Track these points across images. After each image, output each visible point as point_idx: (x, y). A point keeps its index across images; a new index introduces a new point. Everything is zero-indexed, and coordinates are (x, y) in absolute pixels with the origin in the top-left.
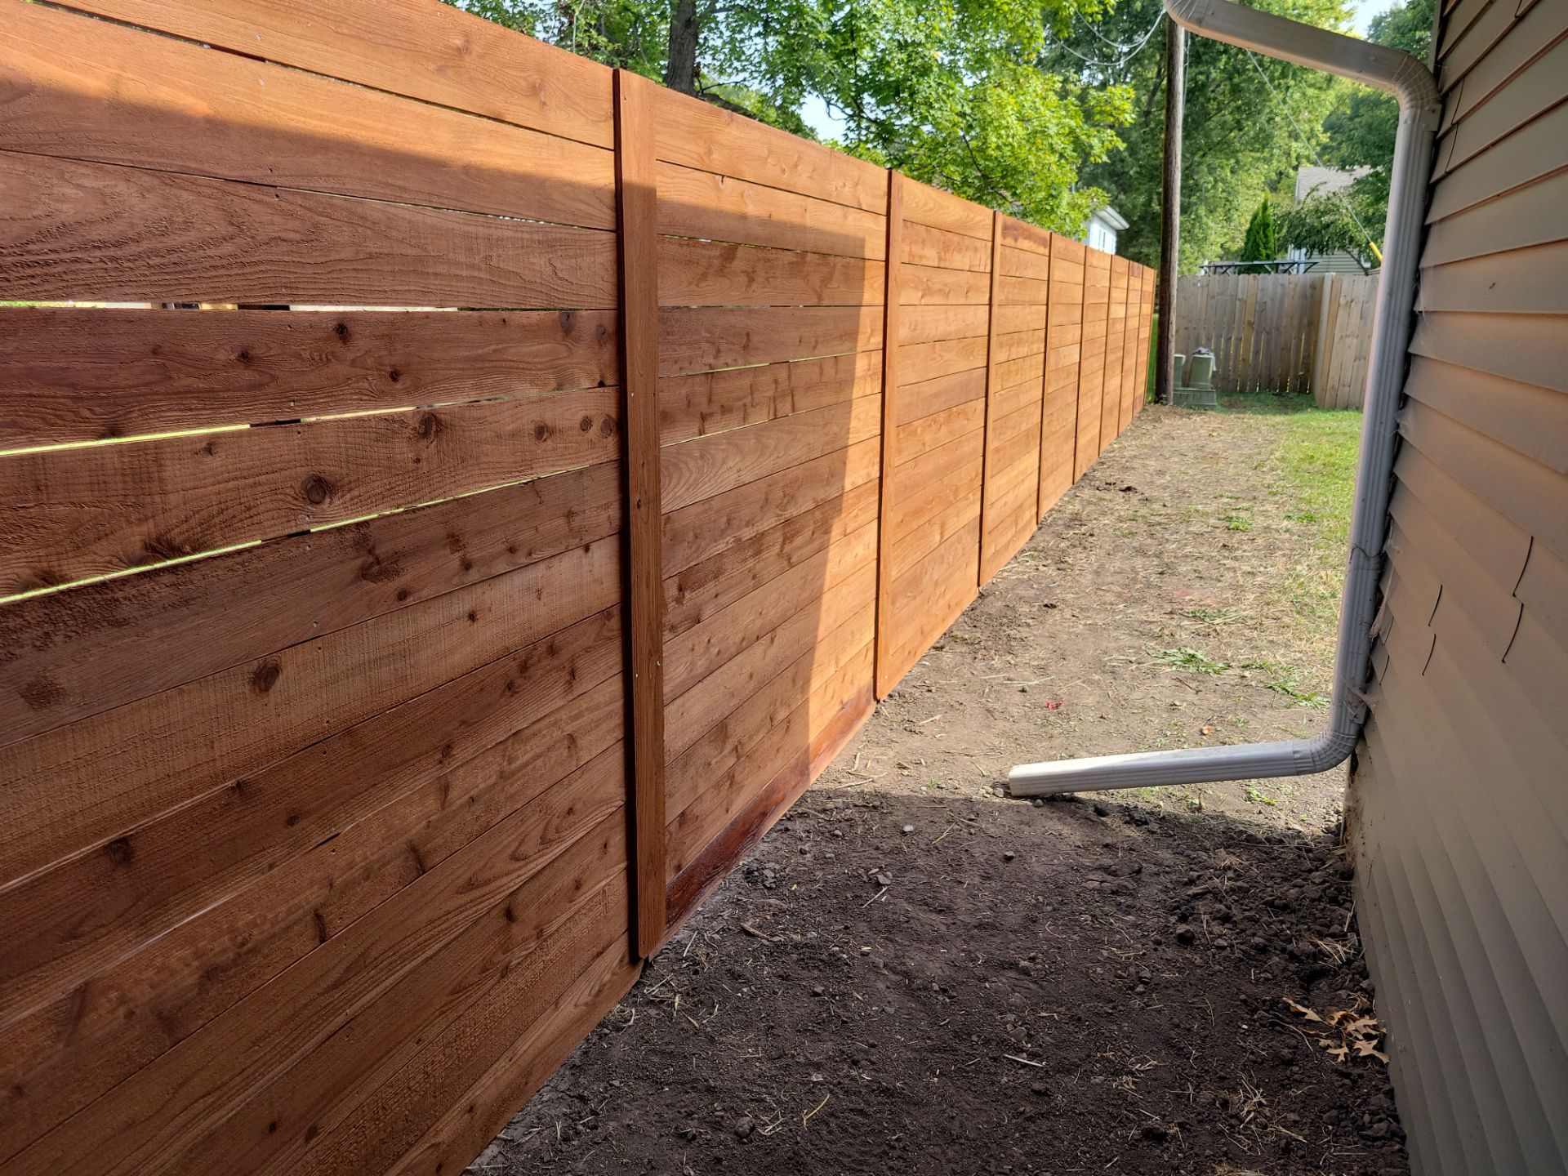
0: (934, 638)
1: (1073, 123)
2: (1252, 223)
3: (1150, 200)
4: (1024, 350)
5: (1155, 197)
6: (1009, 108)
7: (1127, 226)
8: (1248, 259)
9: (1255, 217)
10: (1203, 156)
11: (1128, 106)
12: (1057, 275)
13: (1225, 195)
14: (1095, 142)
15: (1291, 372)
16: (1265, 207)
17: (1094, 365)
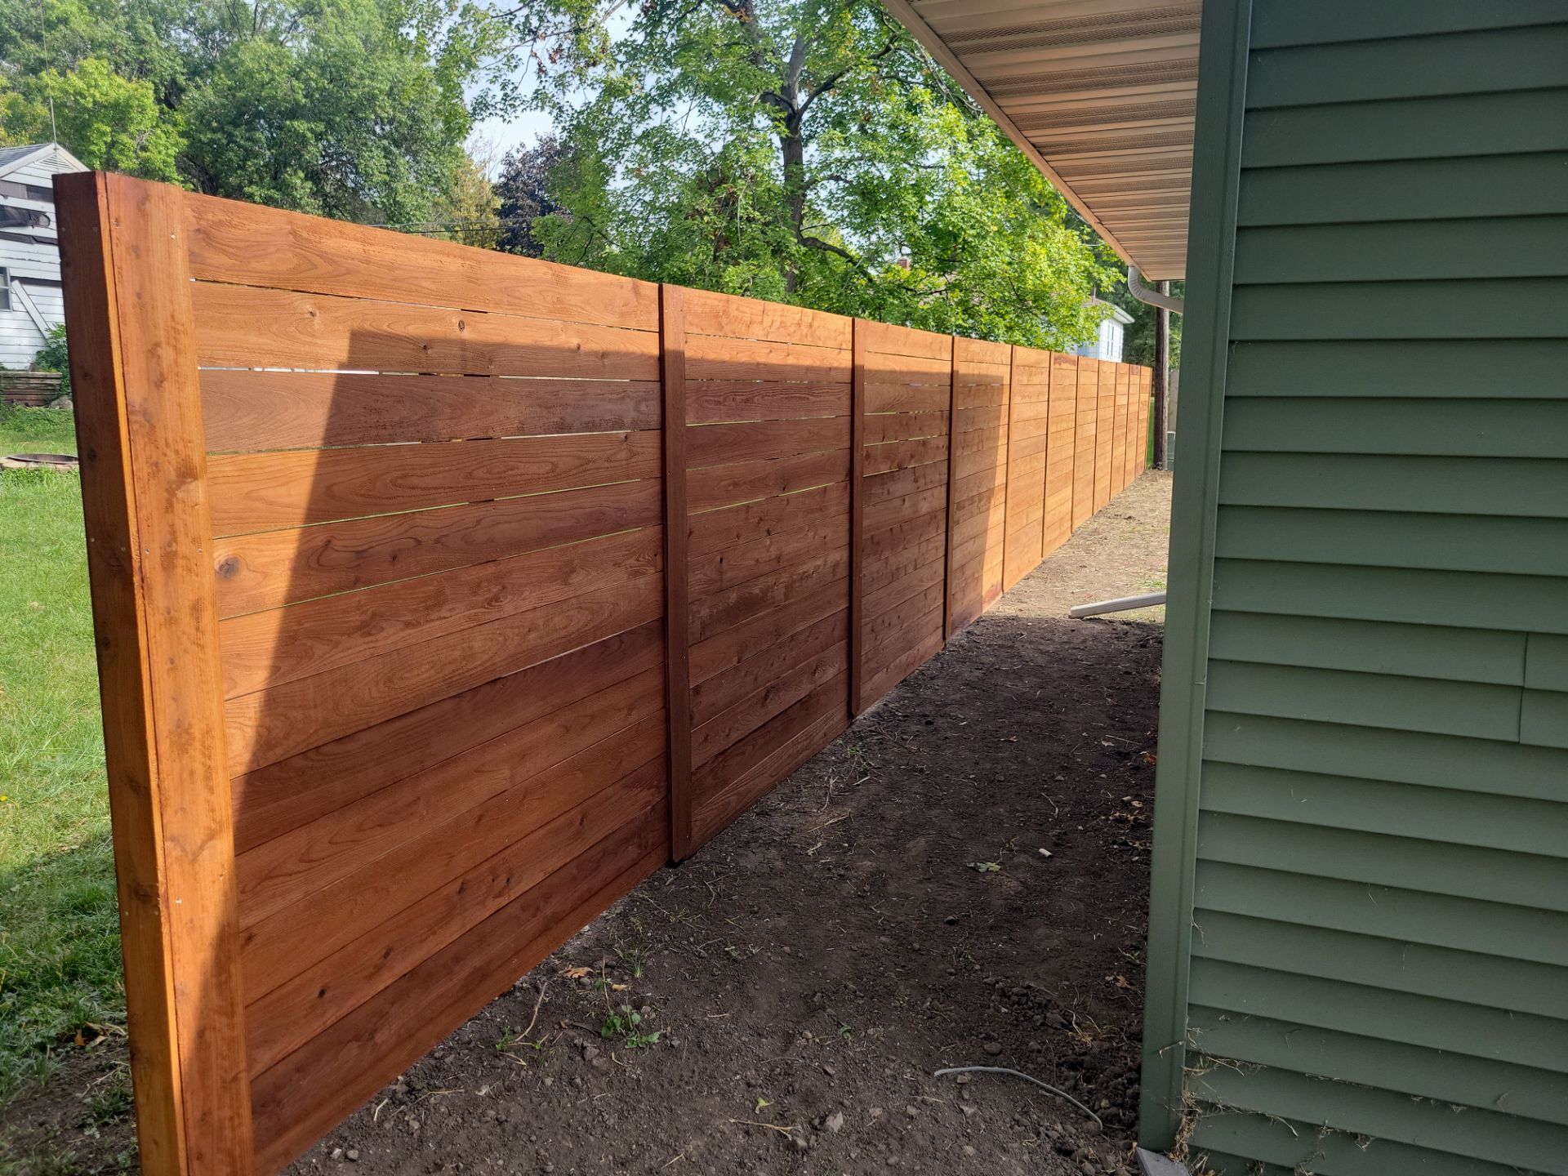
0: (1024, 574)
4: (1064, 426)
6: (1041, 257)
7: (1133, 320)
12: (1081, 381)
17: (1105, 437)
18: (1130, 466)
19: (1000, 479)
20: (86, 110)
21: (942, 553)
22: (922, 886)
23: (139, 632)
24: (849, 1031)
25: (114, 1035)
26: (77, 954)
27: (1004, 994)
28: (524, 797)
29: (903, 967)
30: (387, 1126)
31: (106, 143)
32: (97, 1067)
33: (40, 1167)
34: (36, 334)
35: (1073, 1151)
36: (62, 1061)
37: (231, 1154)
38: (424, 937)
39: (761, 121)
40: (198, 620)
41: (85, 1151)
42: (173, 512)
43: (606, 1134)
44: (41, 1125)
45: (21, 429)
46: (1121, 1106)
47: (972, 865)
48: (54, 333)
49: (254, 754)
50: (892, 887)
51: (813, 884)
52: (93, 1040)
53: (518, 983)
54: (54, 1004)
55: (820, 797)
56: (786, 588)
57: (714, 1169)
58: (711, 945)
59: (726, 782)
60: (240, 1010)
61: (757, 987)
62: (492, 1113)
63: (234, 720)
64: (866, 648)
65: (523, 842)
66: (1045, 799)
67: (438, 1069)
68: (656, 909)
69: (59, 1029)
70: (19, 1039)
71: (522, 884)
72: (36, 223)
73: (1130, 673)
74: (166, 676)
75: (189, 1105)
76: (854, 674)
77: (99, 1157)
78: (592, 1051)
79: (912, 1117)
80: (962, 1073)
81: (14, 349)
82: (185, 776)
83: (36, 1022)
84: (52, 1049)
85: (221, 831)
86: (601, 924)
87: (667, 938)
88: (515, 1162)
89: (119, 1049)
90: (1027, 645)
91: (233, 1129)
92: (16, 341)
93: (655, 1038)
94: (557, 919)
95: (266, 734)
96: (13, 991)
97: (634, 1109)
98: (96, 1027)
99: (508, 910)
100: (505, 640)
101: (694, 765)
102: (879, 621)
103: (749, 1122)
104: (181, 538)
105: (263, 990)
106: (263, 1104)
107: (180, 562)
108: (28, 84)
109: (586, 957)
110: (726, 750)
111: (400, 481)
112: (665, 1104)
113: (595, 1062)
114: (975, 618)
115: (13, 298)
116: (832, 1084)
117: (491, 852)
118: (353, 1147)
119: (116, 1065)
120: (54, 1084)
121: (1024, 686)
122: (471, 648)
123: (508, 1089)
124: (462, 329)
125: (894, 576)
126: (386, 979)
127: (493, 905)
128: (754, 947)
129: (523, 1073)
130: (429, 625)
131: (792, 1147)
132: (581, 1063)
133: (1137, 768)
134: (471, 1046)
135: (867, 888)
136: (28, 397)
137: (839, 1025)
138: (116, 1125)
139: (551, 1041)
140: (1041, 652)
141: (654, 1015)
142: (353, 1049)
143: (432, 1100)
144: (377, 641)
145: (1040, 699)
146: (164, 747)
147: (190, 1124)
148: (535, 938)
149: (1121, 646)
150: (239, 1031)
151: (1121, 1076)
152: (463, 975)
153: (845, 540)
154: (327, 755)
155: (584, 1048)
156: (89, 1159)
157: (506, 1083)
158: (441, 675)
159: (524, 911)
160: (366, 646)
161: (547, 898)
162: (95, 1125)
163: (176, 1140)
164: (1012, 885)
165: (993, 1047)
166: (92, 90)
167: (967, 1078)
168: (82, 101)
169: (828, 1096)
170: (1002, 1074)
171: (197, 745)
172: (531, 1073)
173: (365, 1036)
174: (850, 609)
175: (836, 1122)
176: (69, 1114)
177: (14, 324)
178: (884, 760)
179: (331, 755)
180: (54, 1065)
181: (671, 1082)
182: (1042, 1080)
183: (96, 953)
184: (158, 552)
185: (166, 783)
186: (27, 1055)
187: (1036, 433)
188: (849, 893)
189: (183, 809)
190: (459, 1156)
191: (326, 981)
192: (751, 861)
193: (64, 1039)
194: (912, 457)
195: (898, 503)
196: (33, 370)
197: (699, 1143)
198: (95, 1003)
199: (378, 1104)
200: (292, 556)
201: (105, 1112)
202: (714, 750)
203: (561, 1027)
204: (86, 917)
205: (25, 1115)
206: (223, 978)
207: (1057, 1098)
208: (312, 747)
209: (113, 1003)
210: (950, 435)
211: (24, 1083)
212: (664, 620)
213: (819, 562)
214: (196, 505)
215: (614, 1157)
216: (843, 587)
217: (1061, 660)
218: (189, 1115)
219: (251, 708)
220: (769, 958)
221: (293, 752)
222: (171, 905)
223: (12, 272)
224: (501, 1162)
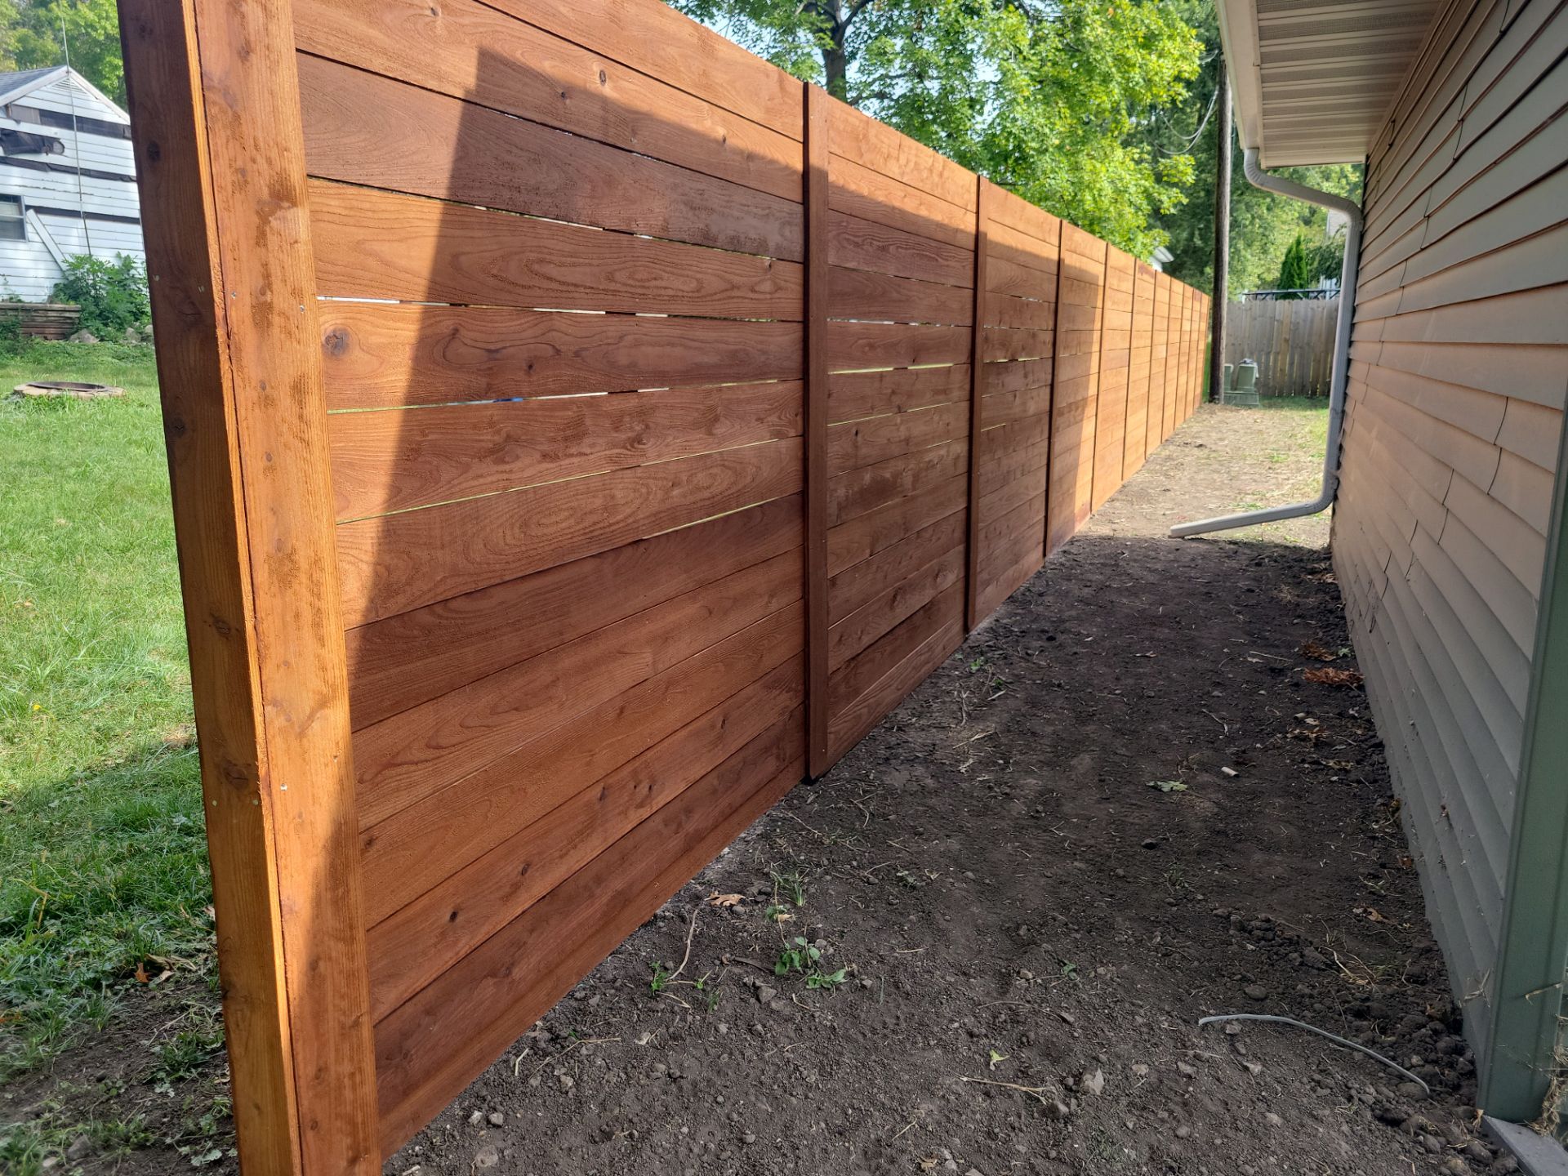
1: (1147, 184)
2: (1287, 256)
3: (1192, 235)
5: (1197, 232)
6: (1102, 175)
7: (1172, 259)
8: (1284, 288)
9: (1289, 251)
10: (1242, 194)
11: (1190, 170)
13: (1261, 230)
14: (1164, 198)
15: (1321, 379)
16: (1298, 243)
17: (1173, 362)
18: (1190, 397)
19: (1092, 390)
20: (96, 42)
21: (1044, 462)
22: (1102, 807)
23: (226, 409)
24: (1074, 970)
25: (183, 969)
26: (130, 877)
27: (1242, 928)
28: (667, 688)
29: (1111, 896)
30: (534, 1082)
31: (118, 77)
32: (165, 1008)
33: (101, 1135)
34: (53, 266)
35: (1404, 1120)
36: (121, 1000)
37: (352, 1122)
38: (564, 851)
39: (803, 35)
40: (301, 404)
41: (157, 1113)
42: (265, 245)
43: (810, 1095)
44: (100, 1080)
45: (40, 362)
46: (1435, 1062)
47: (1152, 784)
48: (71, 264)
49: (372, 600)
50: (1068, 807)
51: (975, 803)
52: (157, 975)
53: (658, 912)
54: (107, 933)
55: (954, 712)
56: (914, 476)
57: (957, 1141)
58: (879, 870)
59: (857, 692)
60: (360, 934)
61: (947, 917)
62: (662, 1067)
63: (347, 551)
64: (981, 555)
65: (665, 743)
66: (1206, 716)
67: (583, 1012)
68: (804, 829)
69: (115, 963)
70: (67, 975)
71: (666, 793)
72: (50, 150)
73: (1253, 591)
74: (261, 477)
75: (300, 1058)
76: (972, 582)
77: (175, 1121)
78: (767, 993)
79: (1189, 1077)
80: (1228, 1022)
81: (31, 281)
82: (289, 618)
83: (87, 954)
84: (108, 986)
85: (334, 697)
86: (741, 846)
87: (826, 862)
88: (704, 1130)
89: (189, 987)
90: (1132, 564)
91: (354, 1088)
92: (32, 273)
93: (840, 977)
94: (698, 838)
95: (386, 574)
96: (56, 917)
97: (838, 1064)
98: (160, 960)
99: (651, 824)
100: (648, 493)
101: (831, 669)
102: (992, 528)
103: (986, 1081)
104: (277, 285)
105: (387, 910)
106: (390, 1056)
107: (276, 320)
108: (38, 17)
109: (729, 883)
110: (858, 655)
111: (536, 267)
112: (874, 1057)
113: (773, 1005)
114: (1068, 538)
115: (29, 228)
116: (1076, 1034)
117: (634, 753)
118: (495, 1110)
119: (189, 1006)
120: (113, 1028)
121: (1143, 601)
122: (613, 497)
123: (674, 1037)
124: (603, 81)
125: (1005, 479)
126: (524, 901)
127: (636, 816)
128: (931, 873)
129: (690, 1018)
130: (567, 461)
131: (1051, 1112)
132: (757, 1006)
133: (1297, 685)
134: (618, 984)
135: (1040, 808)
136: (47, 331)
137: (1062, 964)
138: (194, 1081)
139: (714, 980)
140: (1150, 570)
141: (831, 950)
142: (488, 988)
143: (584, 1051)
144: (511, 471)
145: (1165, 615)
146: (262, 576)
147: (302, 1083)
148: (676, 860)
149: (1234, 564)
150: (360, 961)
151: (1424, 1026)
152: (605, 899)
153: (965, 433)
154: (457, 612)
155: (757, 988)
156: (163, 1124)
157: (671, 1030)
158: (581, 526)
159: (666, 825)
160: (500, 476)
161: (689, 811)
162: (167, 1080)
163: (285, 1105)
164: (1204, 806)
165: (1254, 990)
166: (103, 22)
167: (1235, 1028)
168: (94, 34)
169: (1077, 1048)
170: (1276, 1023)
171: (303, 578)
172: (698, 1018)
173: (500, 971)
174: (968, 509)
175: (1095, 1082)
176: (134, 1066)
177: (30, 255)
178: (1014, 675)
179: (461, 612)
180: (111, 1005)
181: (874, 1031)
182: (1326, 1029)
183: (153, 875)
184: (248, 300)
185: (265, 625)
186: (77, 993)
187: (1122, 346)
188: (1019, 813)
189: (287, 664)
190: (631, 1121)
191: (459, 901)
192: (897, 778)
193: (122, 974)
194: (1023, 349)
195: (1010, 397)
196: (51, 302)
197: (931, 1107)
198: (158, 932)
199: (518, 1056)
200: (413, 341)
201: (180, 1064)
202: (848, 654)
203: (722, 963)
204: (138, 836)
205: (79, 1067)
206: (341, 891)
207: (1355, 1053)
208: (439, 599)
209: (178, 932)
210: (1055, 330)
211: (75, 1028)
212: (804, 494)
213: (943, 452)
214: (296, 242)
215: (827, 1124)
216: (962, 483)
217: (1174, 578)
218: (301, 1072)
219: (368, 535)
220: (952, 884)
221: (417, 604)
222: (274, 791)
223: (27, 201)
224: (685, 1130)
